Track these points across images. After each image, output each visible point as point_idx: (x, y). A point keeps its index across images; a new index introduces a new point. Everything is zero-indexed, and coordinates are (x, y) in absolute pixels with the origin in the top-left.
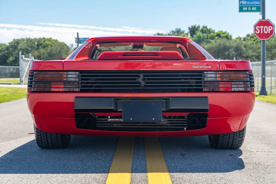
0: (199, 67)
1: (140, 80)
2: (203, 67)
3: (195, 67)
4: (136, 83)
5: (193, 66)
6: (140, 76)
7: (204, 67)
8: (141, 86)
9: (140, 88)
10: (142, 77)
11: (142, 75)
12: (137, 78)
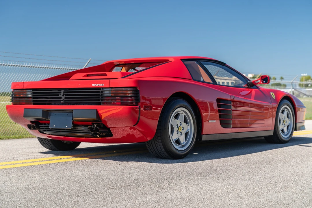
3: (94, 85)
5: (92, 84)
7: (99, 85)
8: (62, 101)
9: (62, 102)
10: (62, 94)
11: (62, 91)
12: (60, 94)
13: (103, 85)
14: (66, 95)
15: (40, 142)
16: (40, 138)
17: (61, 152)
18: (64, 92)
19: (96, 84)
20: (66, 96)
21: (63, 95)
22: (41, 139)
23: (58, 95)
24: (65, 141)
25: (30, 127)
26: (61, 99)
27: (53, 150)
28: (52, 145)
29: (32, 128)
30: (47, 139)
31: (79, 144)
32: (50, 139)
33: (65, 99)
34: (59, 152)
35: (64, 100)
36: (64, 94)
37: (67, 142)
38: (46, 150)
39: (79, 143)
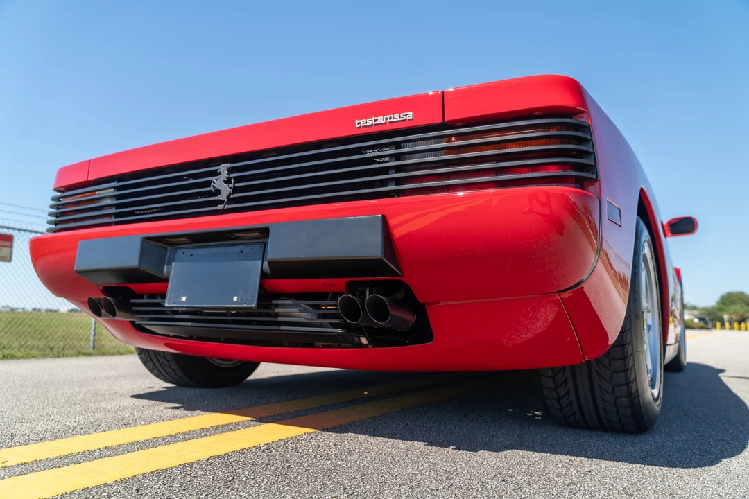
0: (376, 120)
1: (219, 183)
2: (386, 119)
3: (363, 122)
4: (210, 194)
5: (357, 121)
6: (220, 173)
7: (390, 118)
8: (221, 202)
9: (220, 207)
10: (224, 176)
11: (223, 168)
12: (214, 179)
13: (410, 115)
14: (238, 180)
15: (145, 363)
16: (143, 349)
17: (204, 391)
18: (230, 170)
19: (374, 118)
20: (237, 185)
21: (228, 181)
22: (147, 355)
23: (208, 184)
24: (215, 360)
25: (96, 308)
26: (219, 197)
27: (180, 384)
28: (179, 372)
29: (103, 311)
30: (164, 352)
31: (253, 366)
32: (172, 354)
33: (235, 195)
34: (198, 391)
35: (230, 200)
36: (231, 175)
37: (224, 363)
38: (160, 385)
39: (256, 365)
